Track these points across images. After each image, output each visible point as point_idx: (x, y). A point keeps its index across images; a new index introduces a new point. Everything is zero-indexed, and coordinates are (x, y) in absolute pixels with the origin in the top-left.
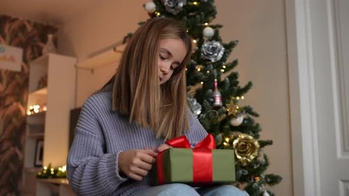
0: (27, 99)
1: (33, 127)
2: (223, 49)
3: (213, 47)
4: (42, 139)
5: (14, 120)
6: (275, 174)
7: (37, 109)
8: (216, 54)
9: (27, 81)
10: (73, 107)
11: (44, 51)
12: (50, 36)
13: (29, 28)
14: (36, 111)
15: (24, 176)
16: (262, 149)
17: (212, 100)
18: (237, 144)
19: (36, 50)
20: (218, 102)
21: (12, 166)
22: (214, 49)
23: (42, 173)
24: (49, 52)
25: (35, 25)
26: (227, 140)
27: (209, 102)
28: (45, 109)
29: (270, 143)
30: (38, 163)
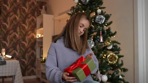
0: (36, 32)
1: (39, 42)
2: (105, 18)
3: (100, 18)
4: (42, 47)
5: (32, 40)
6: (126, 68)
7: (40, 36)
8: (101, 21)
9: (36, 24)
10: (53, 35)
11: (41, 13)
12: (43, 7)
13: (36, 3)
14: (40, 37)
15: (36, 61)
16: (120, 59)
17: (99, 40)
18: (109, 57)
19: (38, 12)
20: (101, 40)
21: (32, 57)
22: (101, 19)
23: (43, 61)
24: (43, 13)
25: (38, 2)
26: (105, 55)
27: (98, 41)
28: (43, 36)
29: (123, 56)
30: (41, 56)
